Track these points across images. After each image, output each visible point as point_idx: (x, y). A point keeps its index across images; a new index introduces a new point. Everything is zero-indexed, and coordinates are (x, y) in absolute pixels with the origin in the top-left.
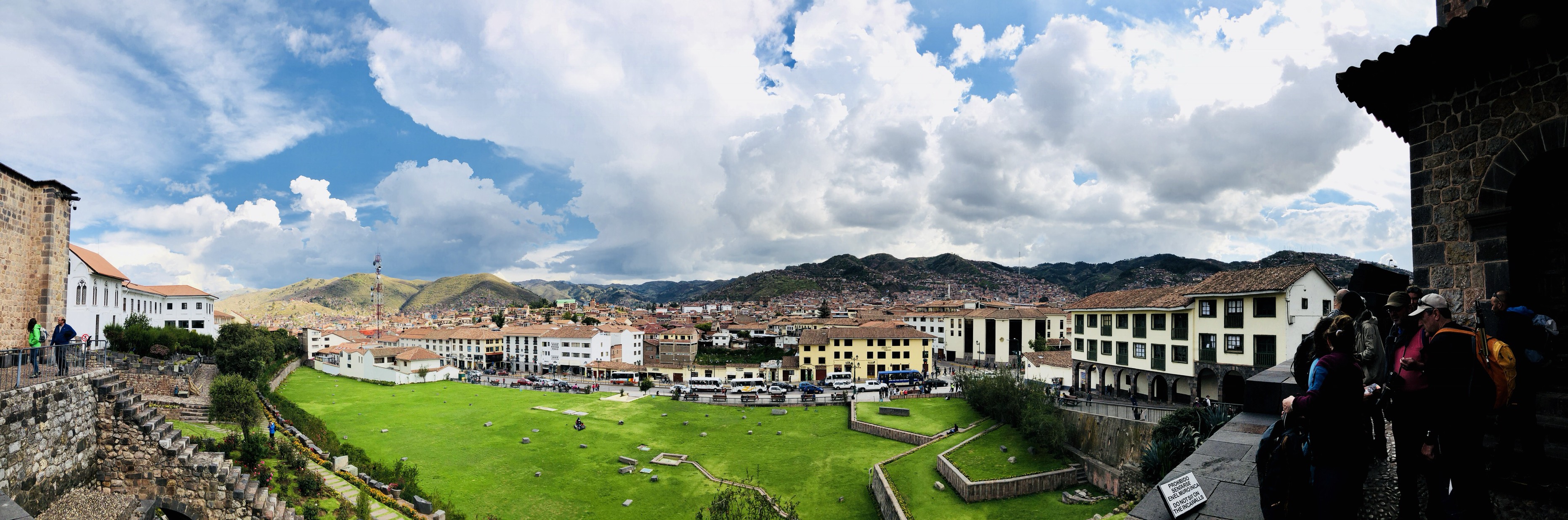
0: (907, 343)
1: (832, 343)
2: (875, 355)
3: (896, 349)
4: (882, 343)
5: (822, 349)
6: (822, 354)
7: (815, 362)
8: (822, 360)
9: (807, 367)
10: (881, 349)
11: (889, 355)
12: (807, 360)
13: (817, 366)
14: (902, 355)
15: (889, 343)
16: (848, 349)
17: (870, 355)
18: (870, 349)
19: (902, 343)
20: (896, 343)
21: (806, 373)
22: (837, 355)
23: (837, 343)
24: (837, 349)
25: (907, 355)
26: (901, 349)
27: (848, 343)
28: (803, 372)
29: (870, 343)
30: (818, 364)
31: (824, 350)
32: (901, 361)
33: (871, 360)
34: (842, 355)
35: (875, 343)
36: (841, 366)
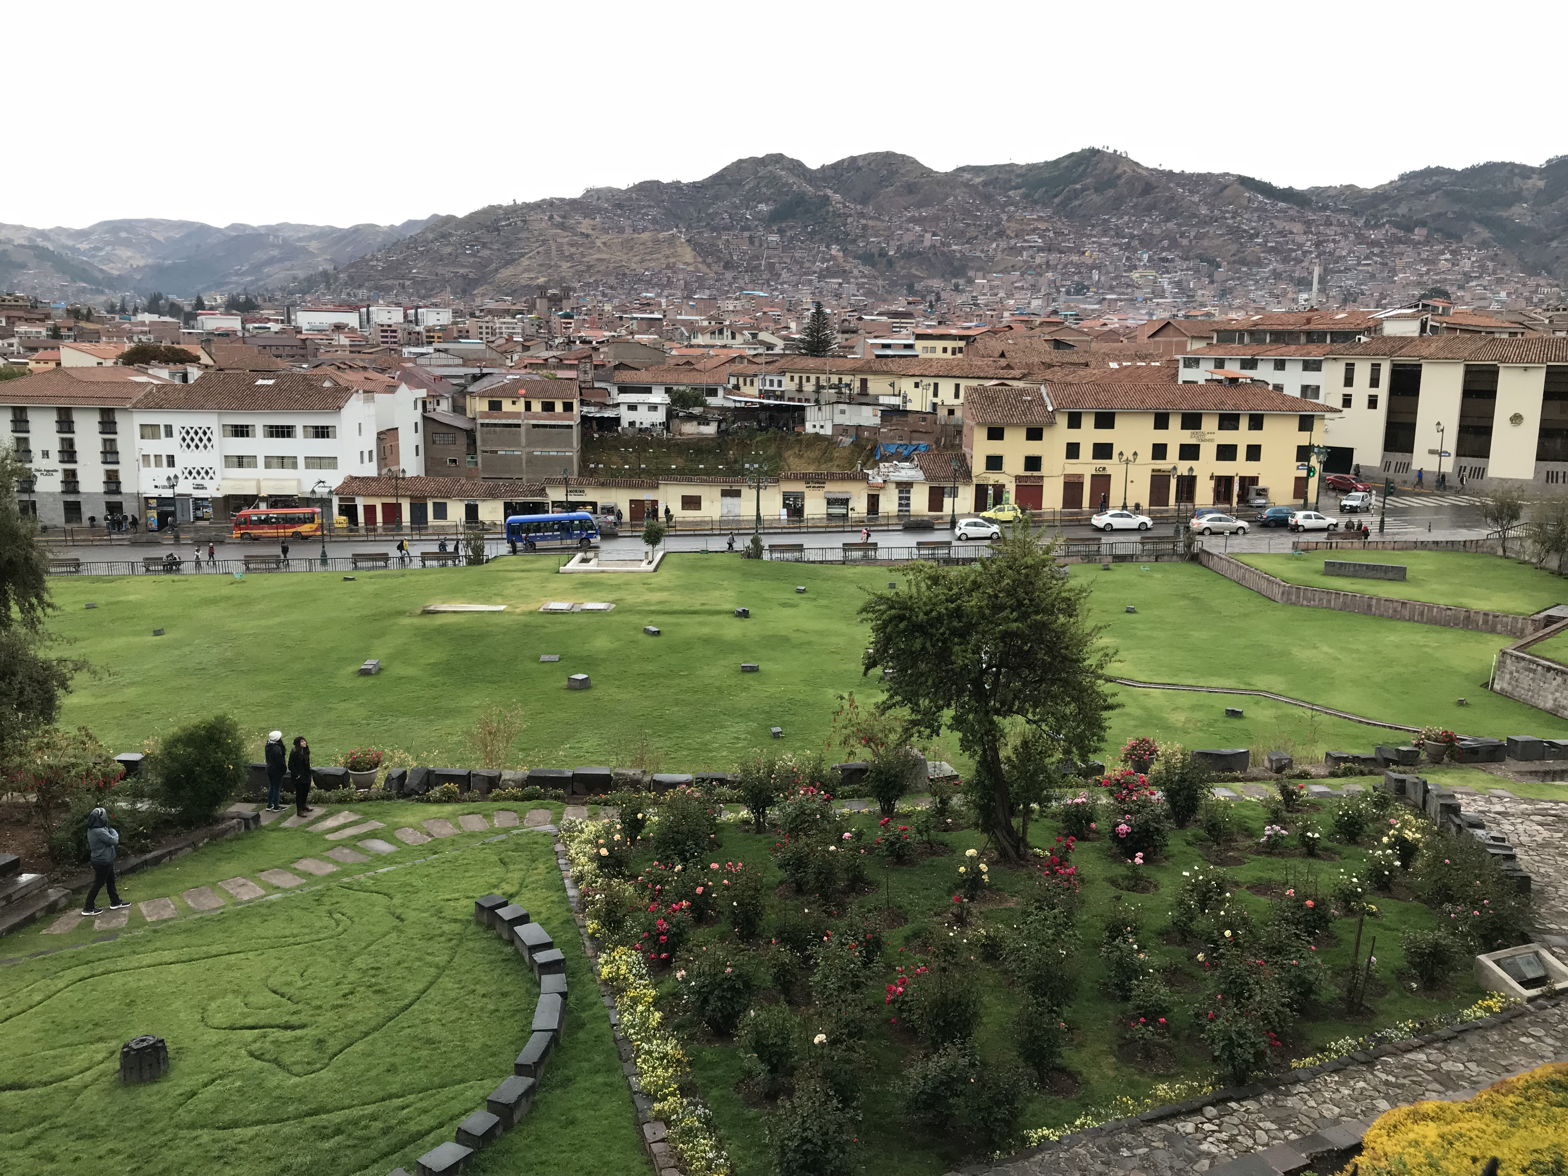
0: (1256, 423)
1: (1062, 421)
2: (1173, 453)
3: (1227, 437)
4: (1192, 421)
5: (1035, 434)
6: (1034, 448)
7: (1014, 466)
8: (1033, 463)
9: (993, 478)
10: (1188, 437)
11: (1208, 451)
12: (994, 463)
13: (1018, 478)
14: (1242, 453)
15: (1210, 424)
16: (1104, 436)
17: (1159, 451)
18: (1161, 436)
19: (1244, 423)
20: (1228, 421)
21: (991, 492)
22: (1073, 451)
23: (1074, 421)
24: (1074, 436)
25: (1254, 453)
26: (1242, 437)
27: (1105, 421)
28: (981, 491)
29: (1161, 422)
30: (1020, 470)
31: (1040, 438)
32: (1239, 468)
33: (1161, 465)
34: (1086, 451)
35: (1175, 422)
36: (1081, 476)
